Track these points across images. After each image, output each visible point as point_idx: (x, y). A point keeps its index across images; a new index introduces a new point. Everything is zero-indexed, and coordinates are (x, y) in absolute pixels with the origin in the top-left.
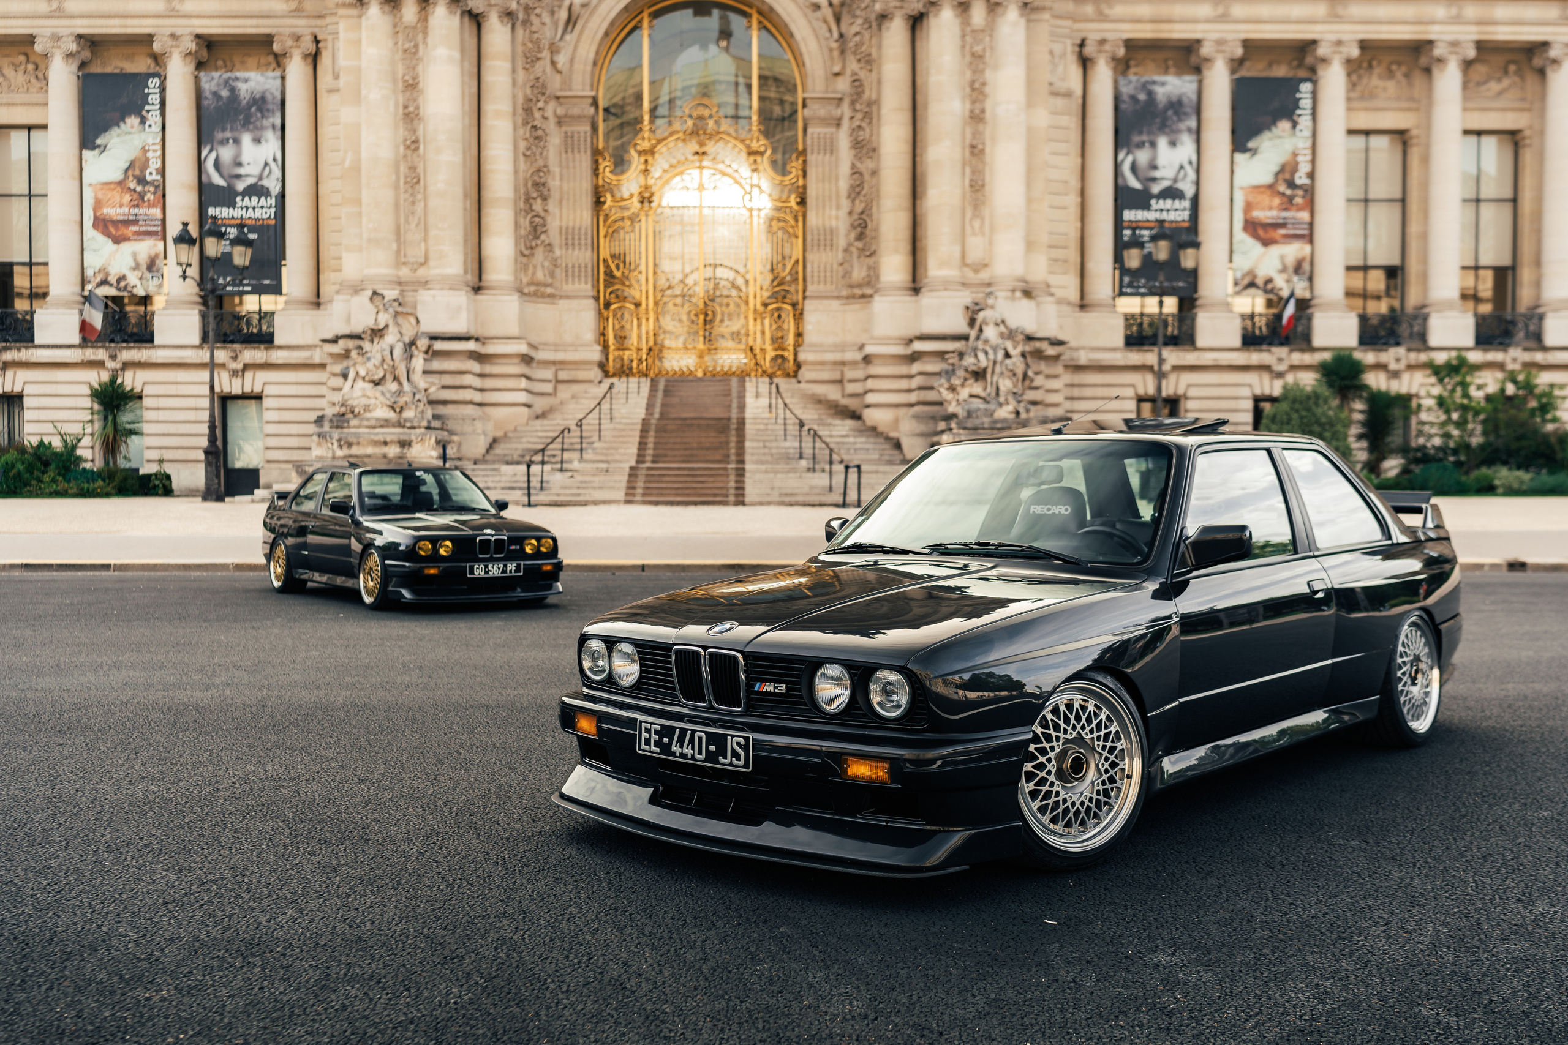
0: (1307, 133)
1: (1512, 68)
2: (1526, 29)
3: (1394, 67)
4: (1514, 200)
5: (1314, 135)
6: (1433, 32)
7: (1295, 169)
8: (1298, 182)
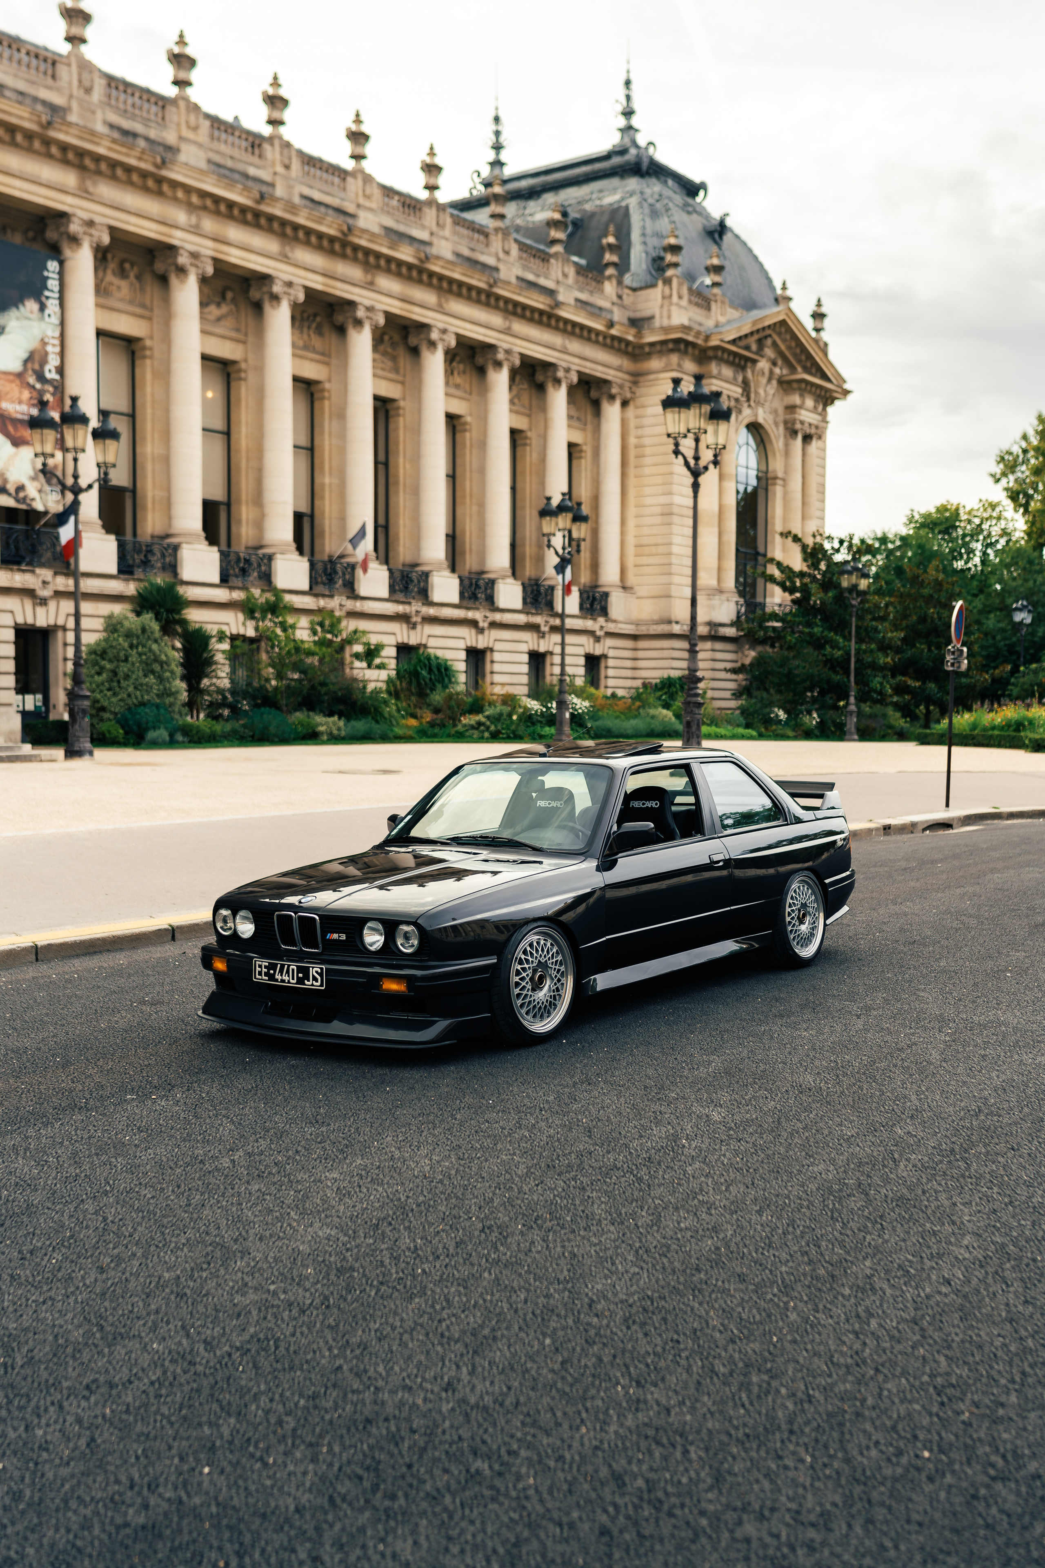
0: (55, 320)
1: (229, 295)
2: (253, 257)
3: (127, 266)
4: (227, 434)
5: (62, 324)
6: (177, 238)
7: (44, 361)
8: (48, 376)
